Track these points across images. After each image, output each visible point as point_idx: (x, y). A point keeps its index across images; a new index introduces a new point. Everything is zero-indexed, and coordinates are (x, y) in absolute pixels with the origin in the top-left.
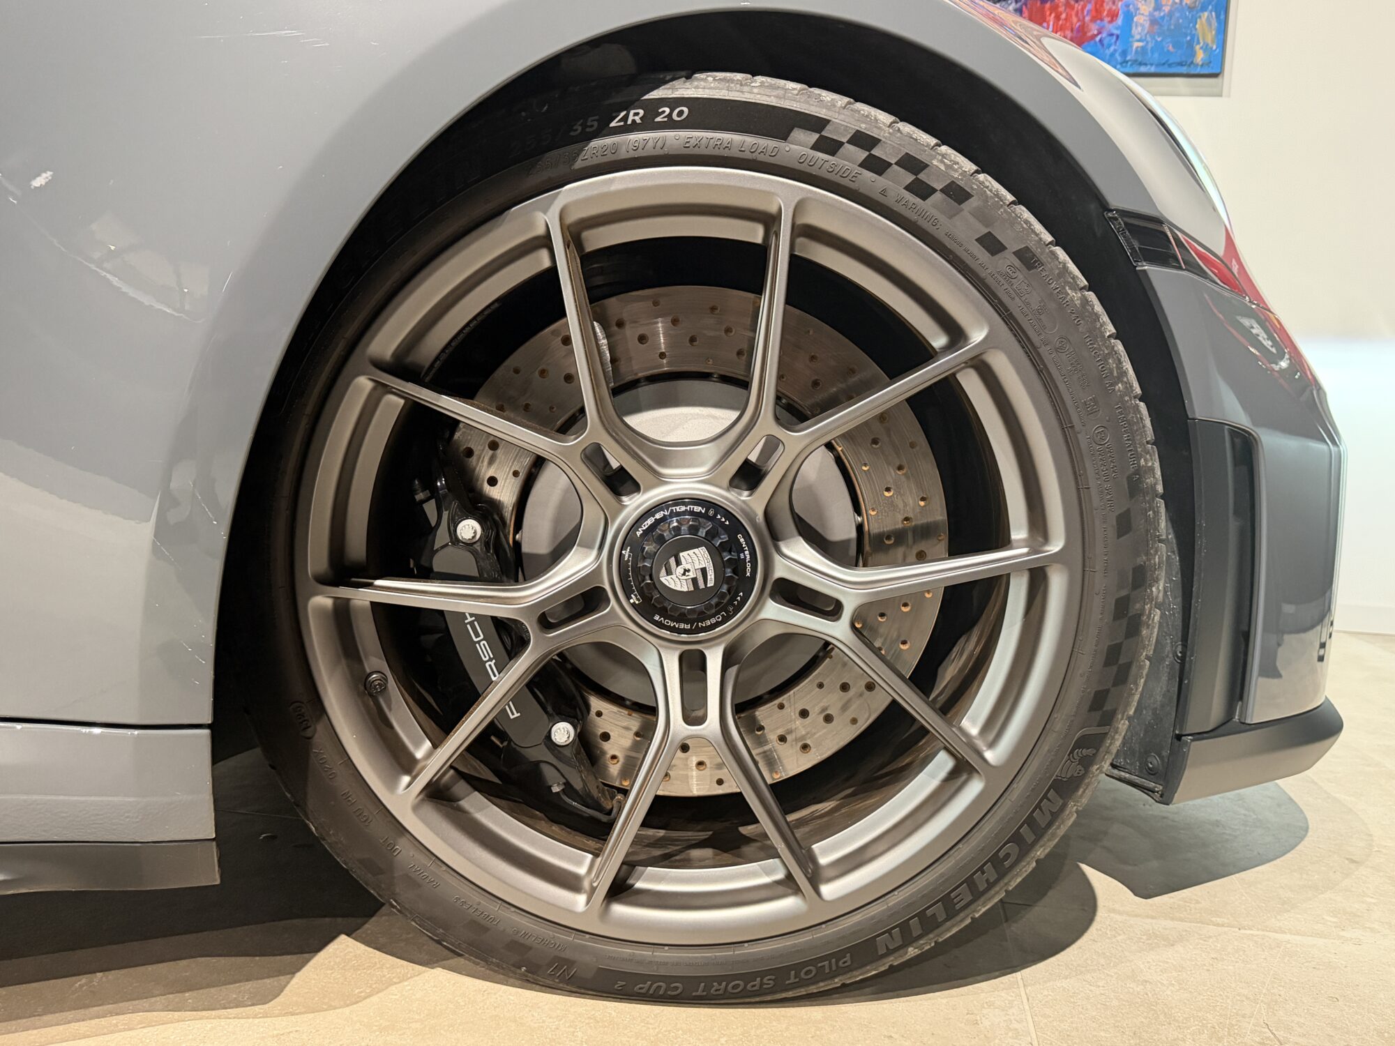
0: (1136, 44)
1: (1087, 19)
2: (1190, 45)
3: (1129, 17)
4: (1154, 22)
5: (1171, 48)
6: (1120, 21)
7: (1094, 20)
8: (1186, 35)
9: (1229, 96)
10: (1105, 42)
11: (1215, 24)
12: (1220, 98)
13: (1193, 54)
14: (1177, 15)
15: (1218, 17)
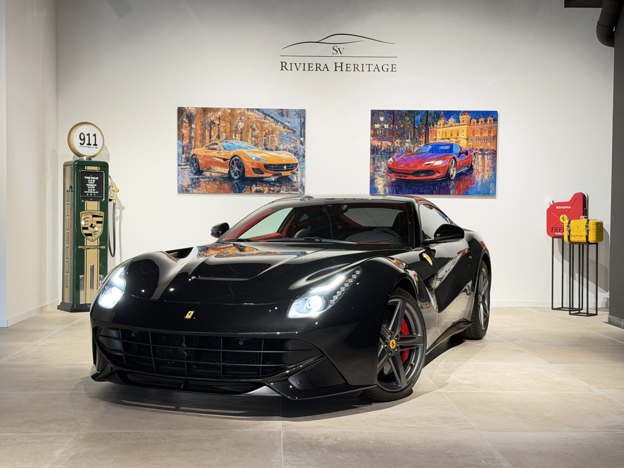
0: (479, 190)
1: (469, 184)
2: (489, 190)
3: (477, 184)
4: (482, 185)
5: (485, 190)
6: (475, 185)
7: (470, 184)
8: (488, 188)
9: (497, 199)
10: (473, 189)
11: (494, 186)
12: (495, 199)
13: (490, 192)
14: (486, 184)
15: (494, 184)
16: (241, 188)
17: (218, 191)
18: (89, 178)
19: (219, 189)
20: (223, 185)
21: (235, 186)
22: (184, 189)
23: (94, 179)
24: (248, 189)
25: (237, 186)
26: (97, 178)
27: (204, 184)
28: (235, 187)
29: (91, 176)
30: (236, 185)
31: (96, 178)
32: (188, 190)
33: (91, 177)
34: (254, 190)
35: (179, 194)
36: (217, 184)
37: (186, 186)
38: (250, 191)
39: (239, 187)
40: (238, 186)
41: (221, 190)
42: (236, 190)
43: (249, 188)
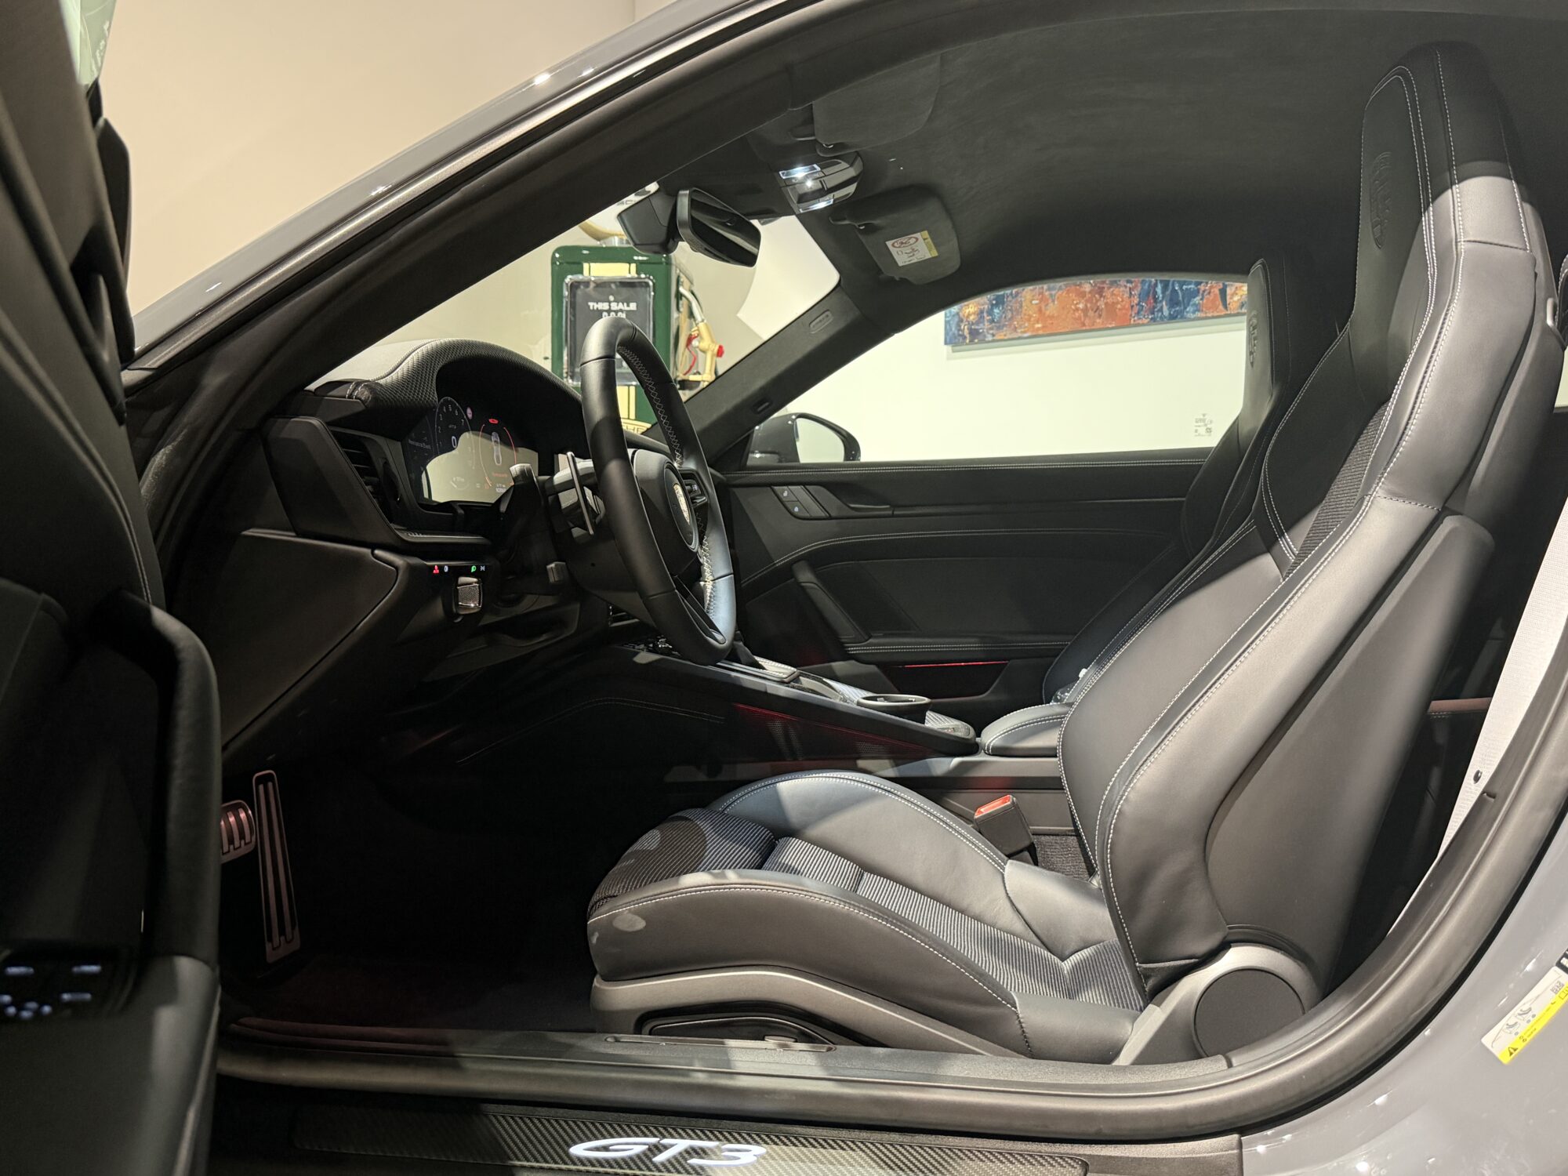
16: (1181, 298)
17: (1087, 322)
18: (605, 306)
19: (1091, 313)
20: (1107, 293)
21: (1155, 293)
22: (966, 332)
23: (621, 311)
24: (1212, 297)
25: (1164, 292)
26: (633, 306)
27: (1034, 302)
28: (1156, 300)
29: (611, 298)
30: (1159, 289)
31: (628, 306)
32: (977, 330)
33: (610, 302)
34: (1236, 298)
35: (954, 351)
36: (1082, 295)
37: (972, 318)
38: (1221, 307)
39: (1174, 290)
40: (1168, 293)
41: (1100, 316)
42: (1161, 310)
43: (1216, 291)
